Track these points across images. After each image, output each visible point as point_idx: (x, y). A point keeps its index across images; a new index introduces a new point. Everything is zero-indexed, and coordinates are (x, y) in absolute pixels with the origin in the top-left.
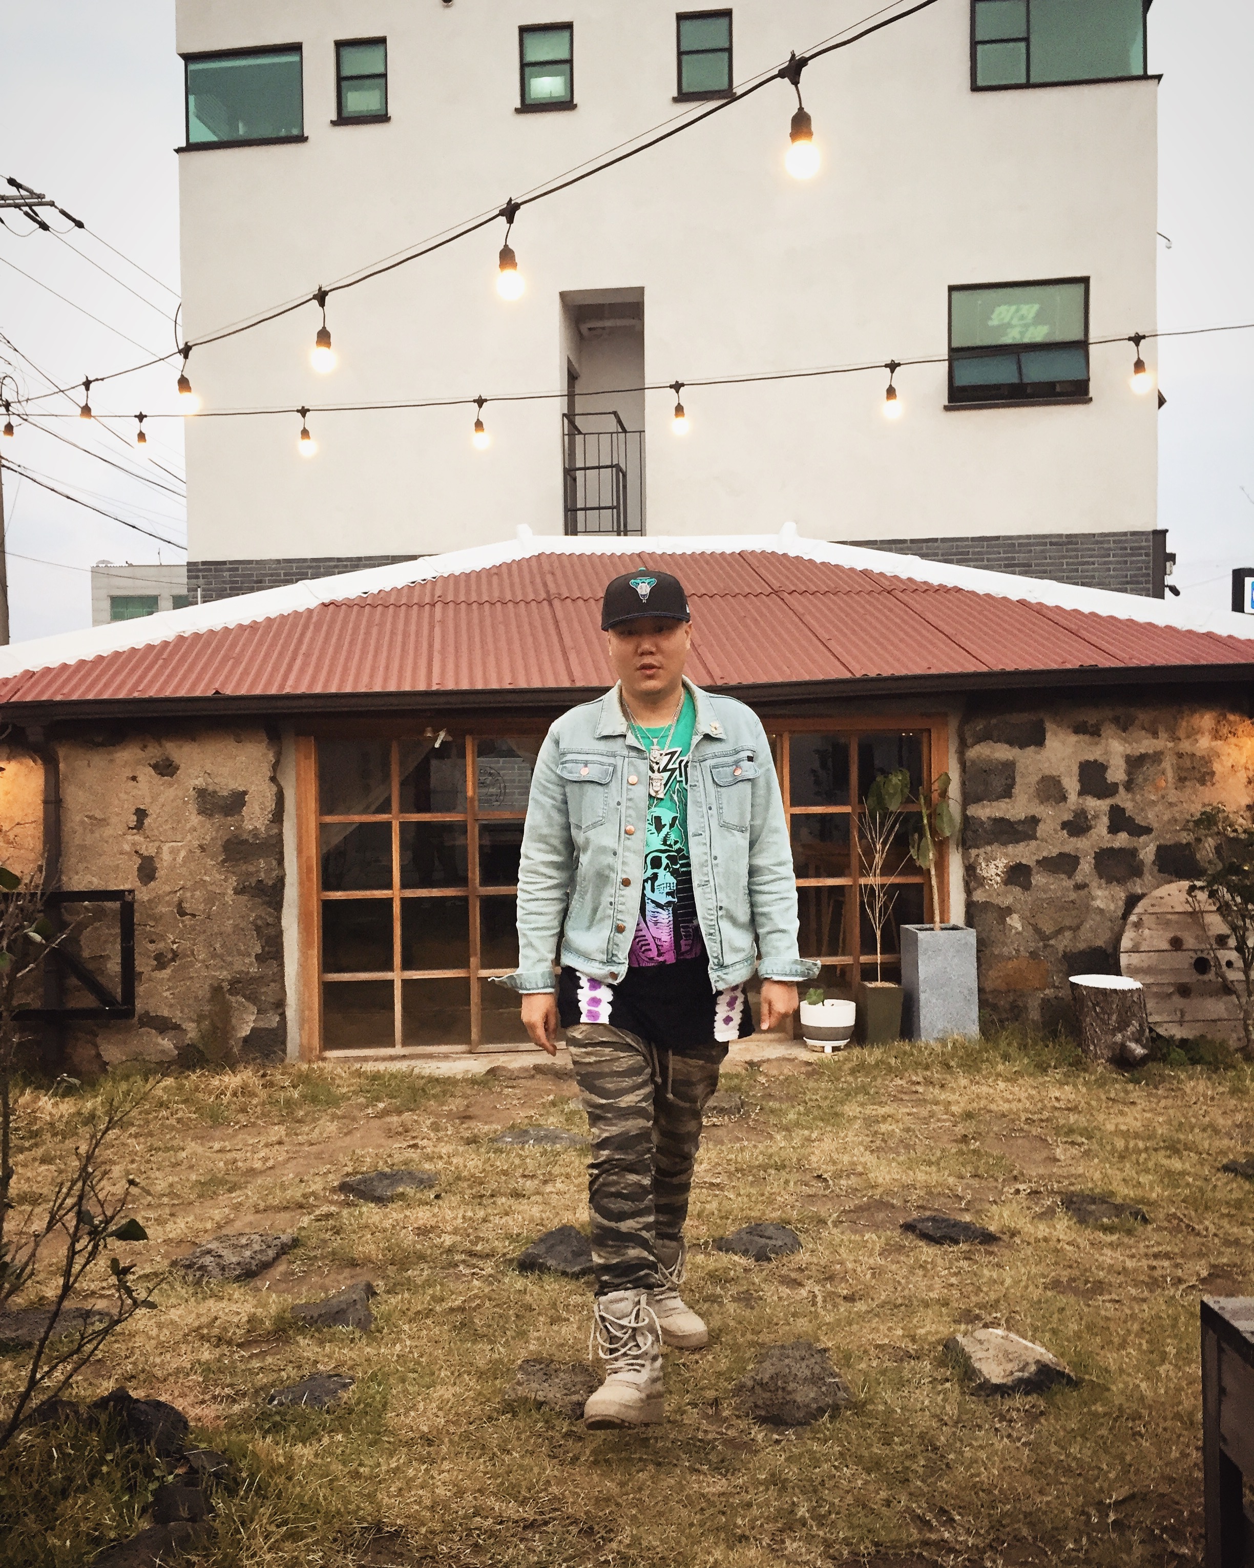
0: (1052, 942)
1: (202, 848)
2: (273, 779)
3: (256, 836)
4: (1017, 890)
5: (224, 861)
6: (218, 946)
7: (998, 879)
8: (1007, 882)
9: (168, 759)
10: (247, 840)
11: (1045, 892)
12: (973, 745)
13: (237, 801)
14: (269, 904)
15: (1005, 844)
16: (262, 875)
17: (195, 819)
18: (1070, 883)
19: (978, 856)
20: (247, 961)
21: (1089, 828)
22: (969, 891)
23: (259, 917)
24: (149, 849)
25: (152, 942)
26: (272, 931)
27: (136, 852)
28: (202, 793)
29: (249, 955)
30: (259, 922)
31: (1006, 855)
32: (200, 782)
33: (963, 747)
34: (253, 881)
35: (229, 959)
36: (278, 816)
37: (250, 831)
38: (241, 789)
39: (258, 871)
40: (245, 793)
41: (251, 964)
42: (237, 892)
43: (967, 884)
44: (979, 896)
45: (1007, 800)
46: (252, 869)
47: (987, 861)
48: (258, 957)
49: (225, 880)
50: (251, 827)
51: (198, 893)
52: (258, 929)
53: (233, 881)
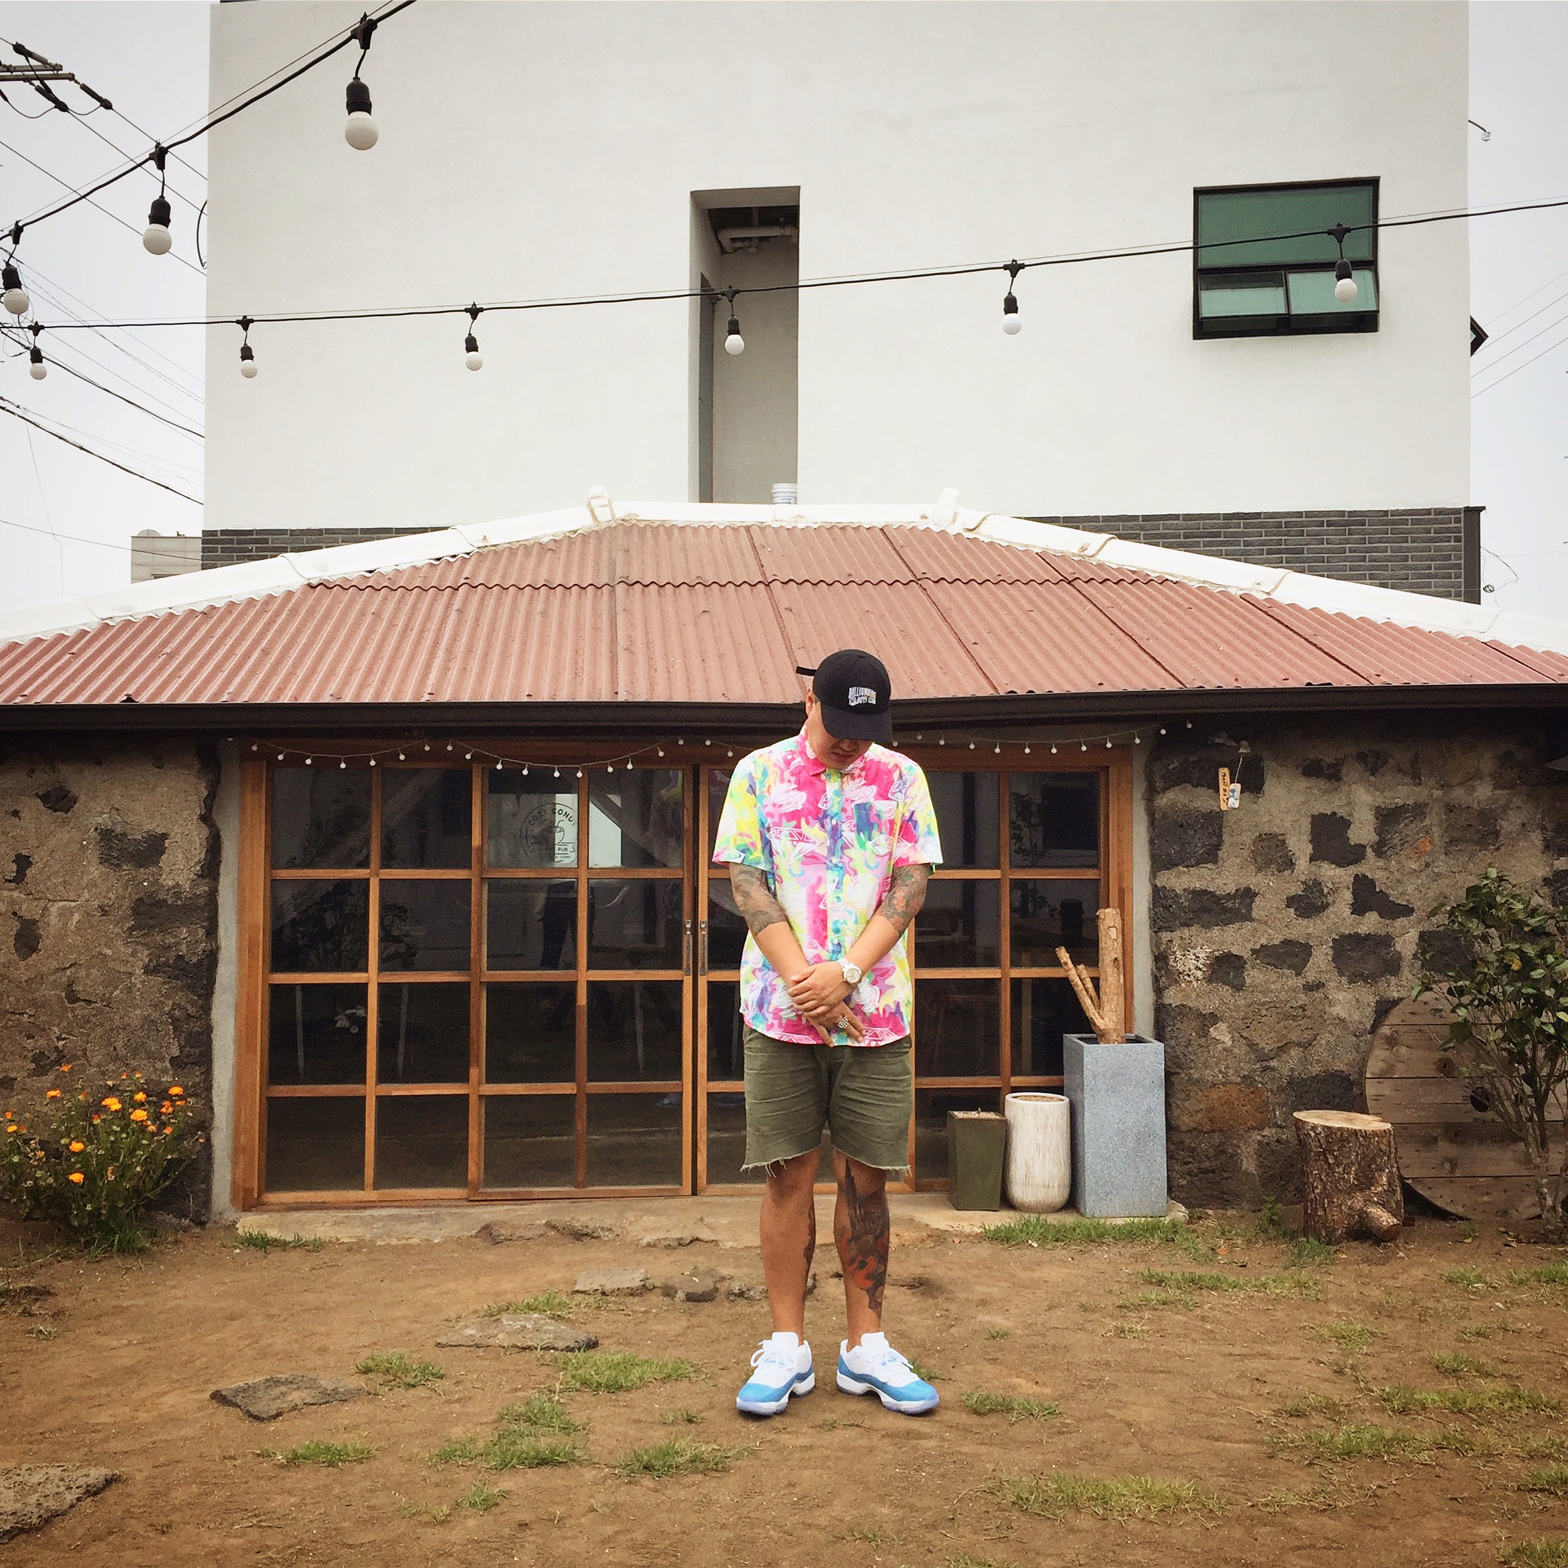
0: (1273, 1063)
1: (104, 911)
2: (206, 819)
3: (177, 895)
4: (1225, 991)
5: (131, 929)
6: (119, 1044)
7: (1199, 974)
8: (1209, 980)
9: (61, 788)
10: (165, 901)
11: (1263, 993)
12: (1164, 790)
13: (154, 847)
14: (190, 988)
15: (1207, 926)
16: (183, 949)
17: (95, 871)
18: (1300, 982)
19: (1171, 941)
20: (159, 1065)
21: (1325, 907)
22: (1158, 991)
23: (176, 1006)
24: (29, 909)
25: (31, 1037)
26: (196, 1027)
27: (15, 914)
28: (106, 835)
29: (162, 1059)
30: (177, 1013)
31: (1211, 942)
32: (103, 820)
33: (1151, 793)
34: (172, 955)
35: (133, 1062)
36: (211, 868)
37: (170, 889)
38: (160, 831)
39: (177, 944)
40: (165, 836)
41: (164, 1071)
42: (147, 971)
43: (1156, 979)
44: (1172, 997)
45: (1210, 866)
46: (170, 940)
47: (1185, 949)
48: (173, 1060)
49: (133, 955)
50: (171, 883)
51: (94, 971)
52: (175, 1021)
53: (144, 955)
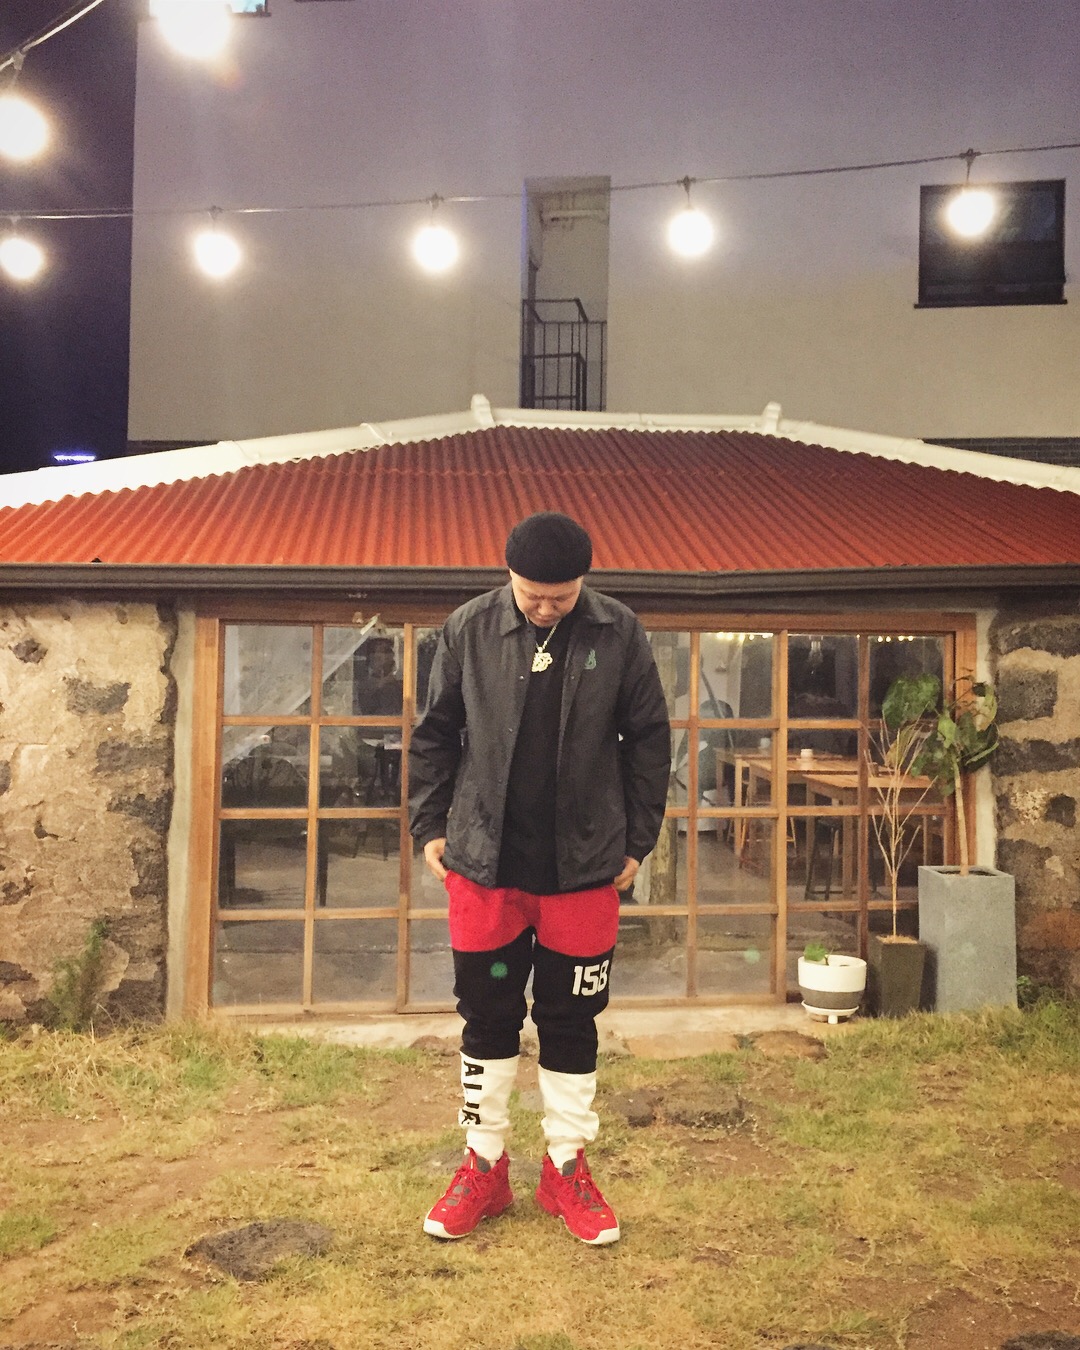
1: (71, 754)
2: (164, 670)
3: (138, 739)
4: (1059, 827)
5: (97, 770)
6: (84, 876)
7: (1036, 814)
8: (1046, 817)
9: (32, 641)
10: (127, 745)
12: (1007, 652)
13: (117, 696)
14: (150, 824)
15: (1042, 771)
16: (143, 789)
17: (64, 716)
19: (1012, 784)
20: (120, 895)
22: (1000, 828)
23: (137, 841)
26: (152, 858)
28: (73, 684)
29: (123, 889)
30: (137, 847)
31: (1046, 785)
32: (72, 672)
33: (995, 650)
34: (133, 795)
35: (98, 892)
36: (168, 716)
37: (131, 734)
38: (123, 681)
39: (138, 783)
40: (127, 686)
41: (125, 900)
42: (111, 808)
43: (998, 818)
44: (1011, 834)
45: (1046, 719)
46: (132, 780)
47: (1024, 791)
48: (134, 891)
49: (97, 793)
50: (133, 729)
51: (61, 809)
52: (135, 854)
53: (107, 794)
